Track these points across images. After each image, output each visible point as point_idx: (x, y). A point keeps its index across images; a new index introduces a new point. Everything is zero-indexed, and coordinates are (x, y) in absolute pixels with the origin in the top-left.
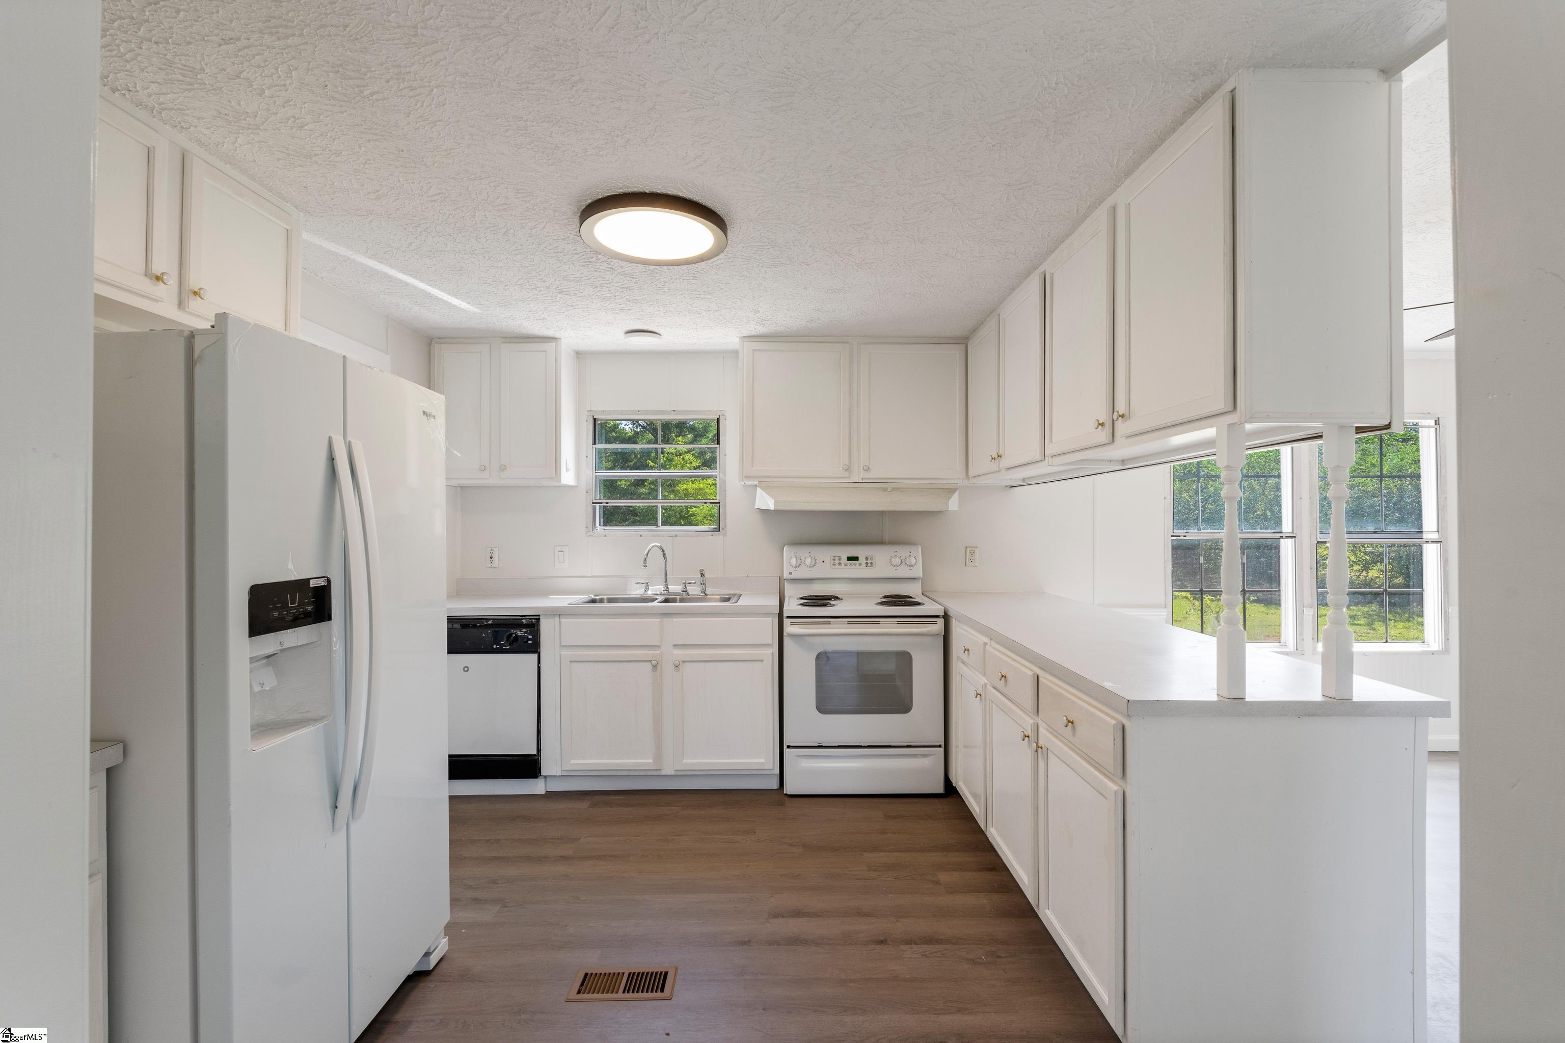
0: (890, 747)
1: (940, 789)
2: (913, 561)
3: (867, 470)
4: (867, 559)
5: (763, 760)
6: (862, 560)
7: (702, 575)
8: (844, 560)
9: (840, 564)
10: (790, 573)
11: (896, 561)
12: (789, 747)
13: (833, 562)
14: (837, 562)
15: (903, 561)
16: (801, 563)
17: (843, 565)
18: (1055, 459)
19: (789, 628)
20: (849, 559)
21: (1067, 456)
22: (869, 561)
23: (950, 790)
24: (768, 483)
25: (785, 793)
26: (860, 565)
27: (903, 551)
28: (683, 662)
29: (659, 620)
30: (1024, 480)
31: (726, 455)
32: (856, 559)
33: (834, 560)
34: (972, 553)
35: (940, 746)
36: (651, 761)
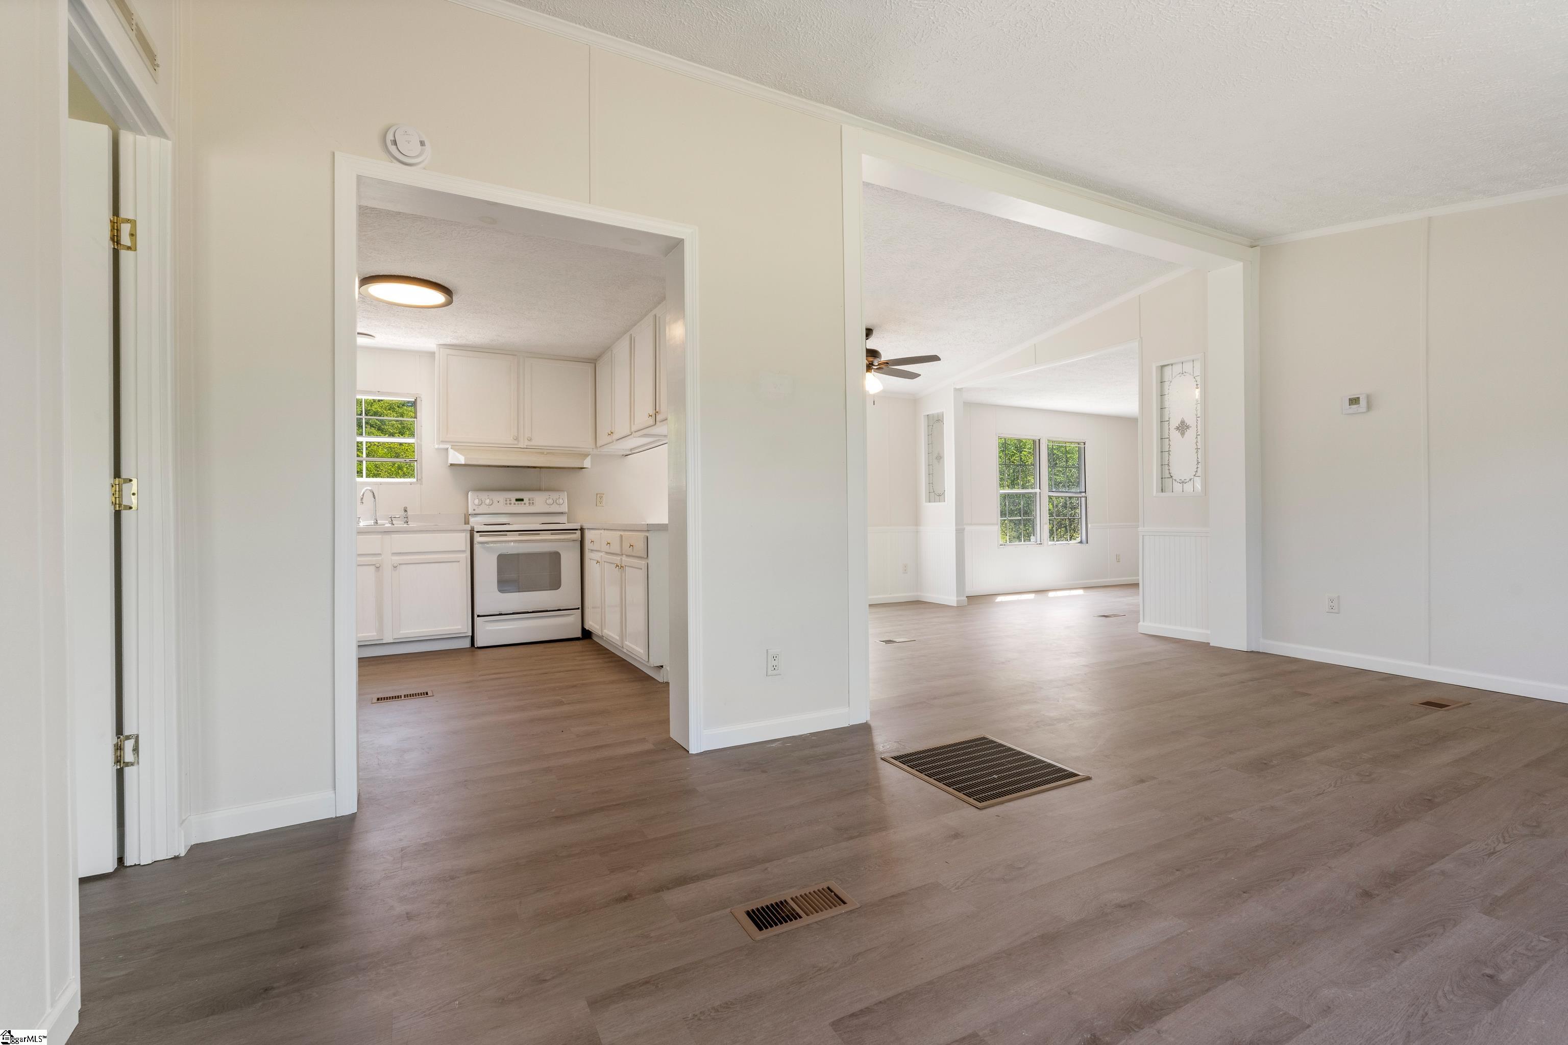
0: (547, 611)
1: (579, 635)
2: (561, 501)
3: (530, 440)
4: (529, 500)
5: (460, 627)
6: (526, 501)
7: (406, 511)
8: (513, 501)
9: (510, 504)
10: (474, 510)
11: (550, 501)
12: (478, 616)
13: (505, 502)
14: (508, 502)
15: (555, 501)
16: (482, 503)
17: (512, 505)
18: (637, 433)
19: (478, 538)
20: (517, 500)
21: (640, 432)
22: (531, 502)
23: (587, 634)
24: (458, 447)
25: (476, 647)
26: (525, 504)
27: (555, 495)
28: (400, 564)
29: (380, 536)
30: (631, 450)
31: (421, 426)
32: (522, 500)
33: (506, 501)
34: (601, 498)
35: (578, 609)
36: (375, 634)
